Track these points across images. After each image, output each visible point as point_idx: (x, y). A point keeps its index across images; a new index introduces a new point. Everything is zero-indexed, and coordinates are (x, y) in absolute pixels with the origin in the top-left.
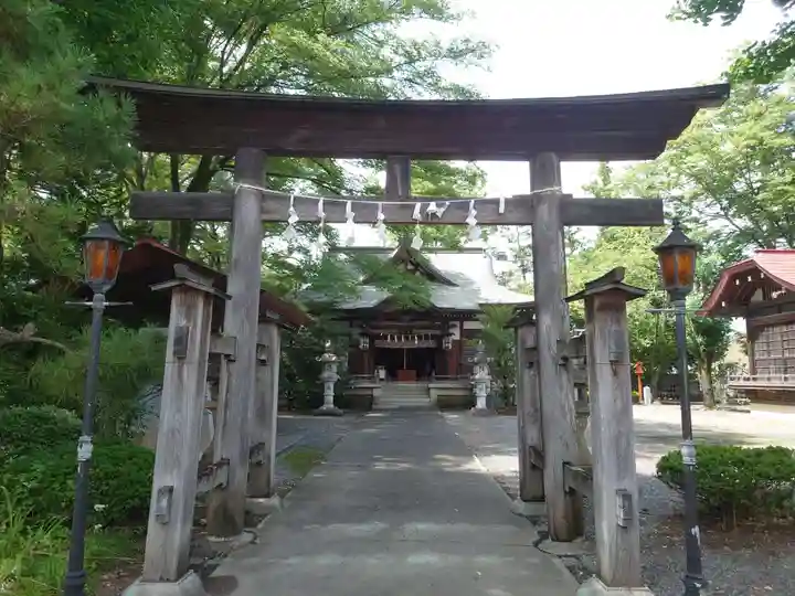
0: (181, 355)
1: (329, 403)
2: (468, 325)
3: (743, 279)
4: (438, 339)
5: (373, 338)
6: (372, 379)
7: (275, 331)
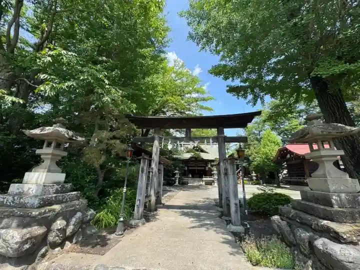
0: (142, 172)
1: (177, 184)
2: (212, 164)
3: (284, 152)
4: (205, 167)
5: (188, 167)
6: (188, 177)
7: (162, 166)
